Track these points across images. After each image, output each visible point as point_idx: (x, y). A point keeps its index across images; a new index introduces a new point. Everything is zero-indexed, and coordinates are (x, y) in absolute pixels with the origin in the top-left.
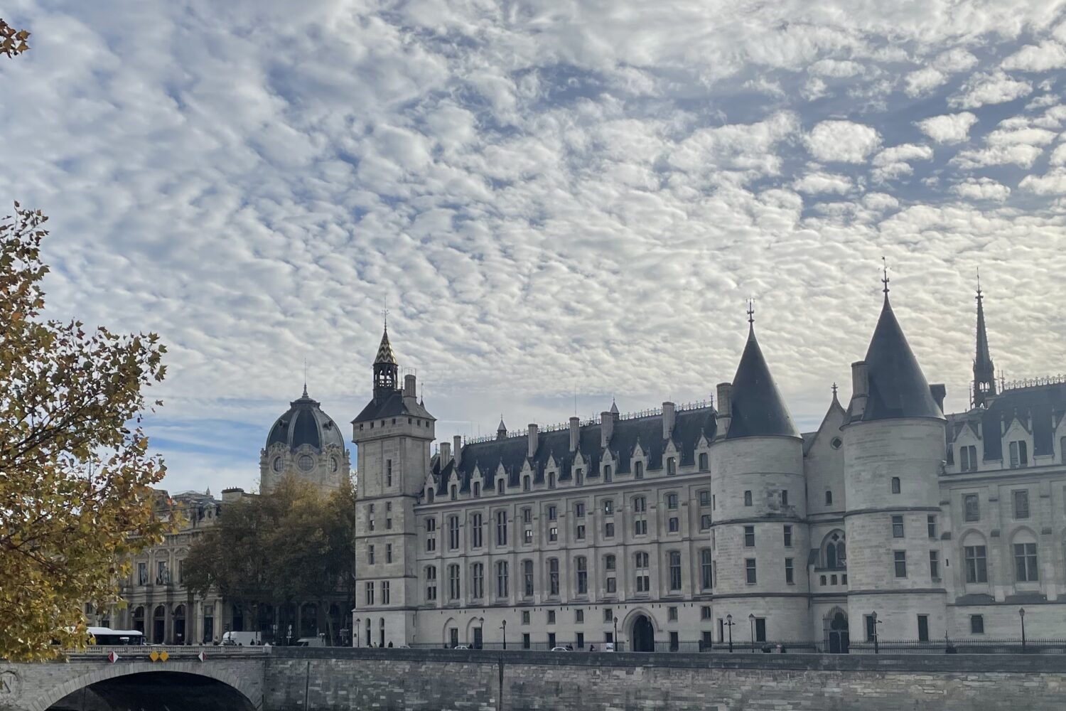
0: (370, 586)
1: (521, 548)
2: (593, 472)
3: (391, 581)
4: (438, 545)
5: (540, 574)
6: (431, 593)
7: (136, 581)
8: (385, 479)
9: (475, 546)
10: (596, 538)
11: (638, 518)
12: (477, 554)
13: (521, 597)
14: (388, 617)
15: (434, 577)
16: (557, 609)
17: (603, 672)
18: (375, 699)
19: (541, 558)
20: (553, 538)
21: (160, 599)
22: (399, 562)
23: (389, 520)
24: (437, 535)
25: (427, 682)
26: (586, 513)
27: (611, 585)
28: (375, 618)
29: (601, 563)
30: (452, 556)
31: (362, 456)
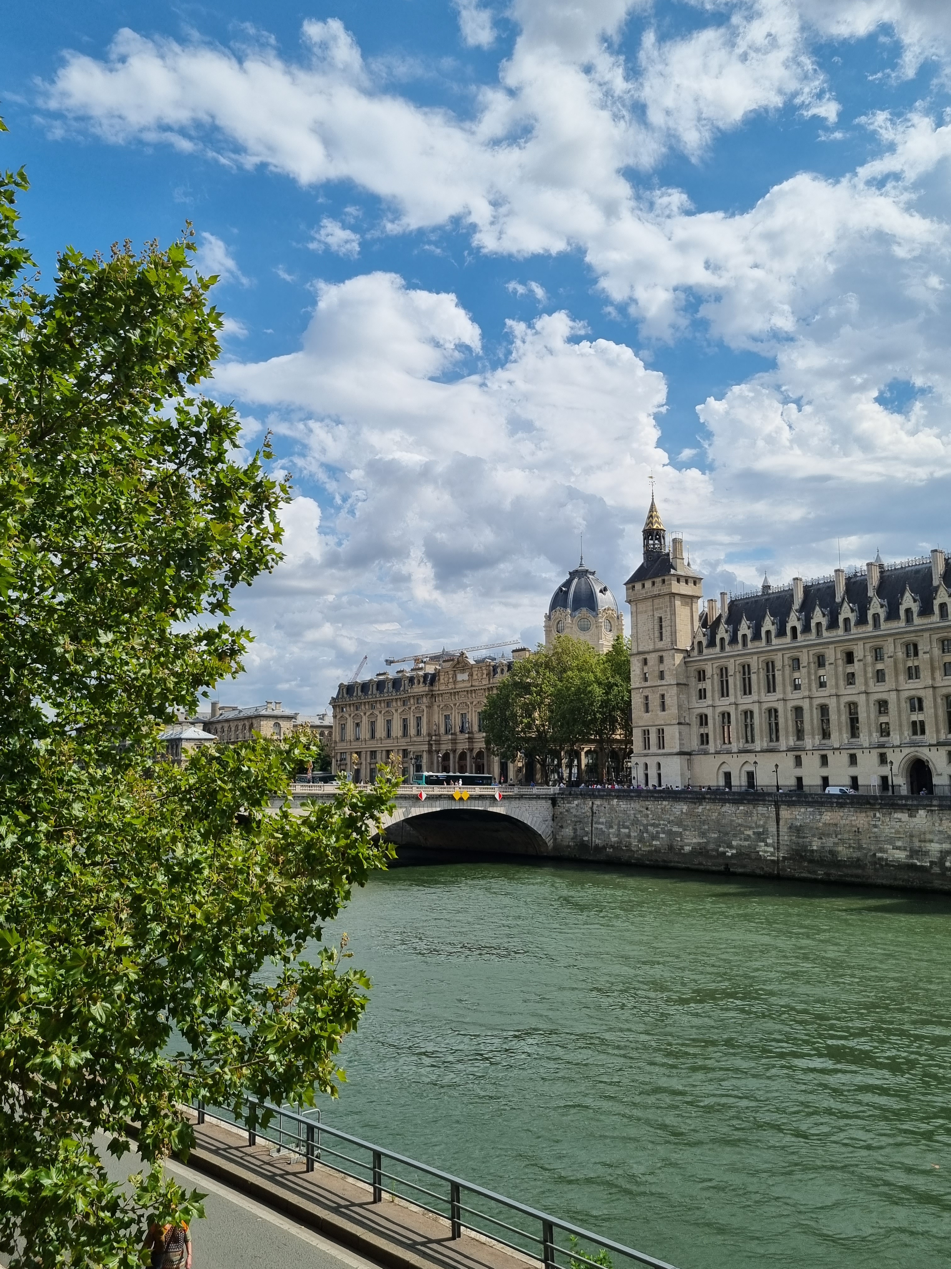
0: (646, 733)
1: (790, 696)
2: (862, 620)
3: (665, 728)
4: (709, 694)
5: (811, 719)
6: (704, 739)
7: (442, 730)
8: (657, 634)
9: (745, 694)
10: (866, 684)
11: (910, 664)
12: (746, 702)
13: (792, 741)
14: (662, 760)
15: (706, 724)
16: (830, 754)
17: (883, 816)
18: (655, 837)
19: (811, 704)
20: (822, 685)
21: (462, 746)
22: (673, 709)
23: (662, 672)
24: (707, 685)
25: (704, 822)
26: (856, 660)
27: (885, 731)
28: (652, 762)
29: (873, 709)
30: (724, 704)
31: (635, 615)
